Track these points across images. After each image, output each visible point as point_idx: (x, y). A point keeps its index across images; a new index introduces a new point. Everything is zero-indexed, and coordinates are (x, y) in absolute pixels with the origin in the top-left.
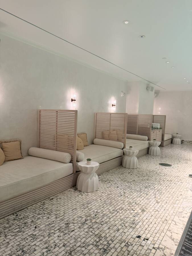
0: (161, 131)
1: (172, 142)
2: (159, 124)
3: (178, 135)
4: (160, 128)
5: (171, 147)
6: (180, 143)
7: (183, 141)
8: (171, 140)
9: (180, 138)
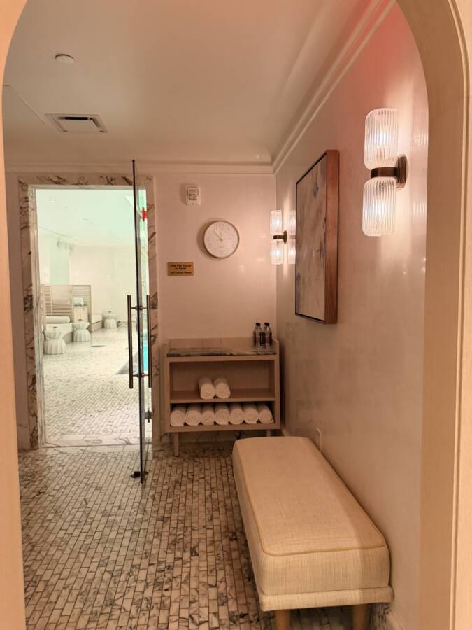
0: (86, 308)
1: (103, 326)
2: (82, 299)
3: (111, 314)
4: (85, 305)
5: (103, 332)
6: (115, 326)
7: (119, 322)
8: (101, 323)
9: (115, 318)
